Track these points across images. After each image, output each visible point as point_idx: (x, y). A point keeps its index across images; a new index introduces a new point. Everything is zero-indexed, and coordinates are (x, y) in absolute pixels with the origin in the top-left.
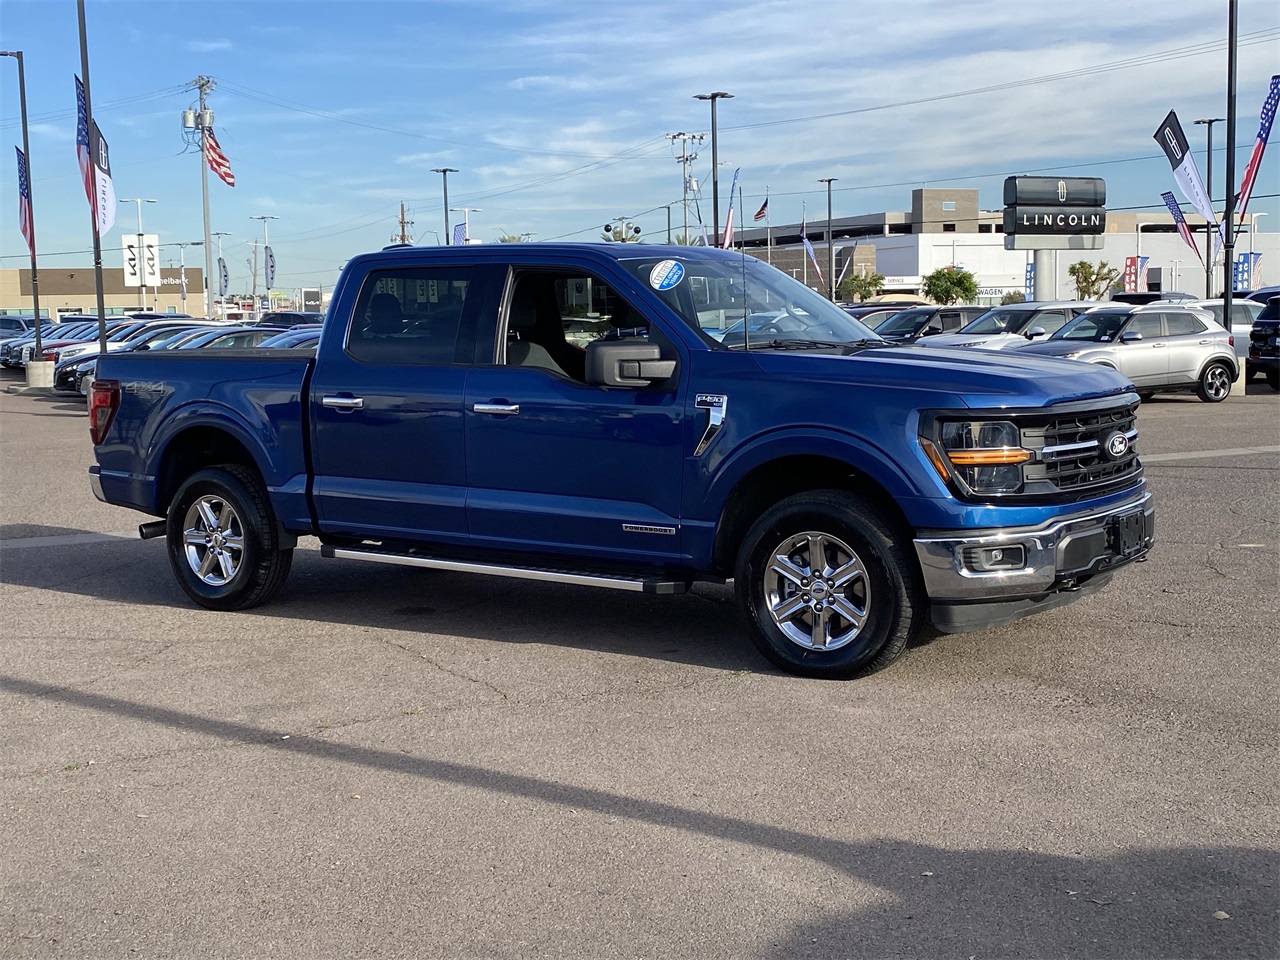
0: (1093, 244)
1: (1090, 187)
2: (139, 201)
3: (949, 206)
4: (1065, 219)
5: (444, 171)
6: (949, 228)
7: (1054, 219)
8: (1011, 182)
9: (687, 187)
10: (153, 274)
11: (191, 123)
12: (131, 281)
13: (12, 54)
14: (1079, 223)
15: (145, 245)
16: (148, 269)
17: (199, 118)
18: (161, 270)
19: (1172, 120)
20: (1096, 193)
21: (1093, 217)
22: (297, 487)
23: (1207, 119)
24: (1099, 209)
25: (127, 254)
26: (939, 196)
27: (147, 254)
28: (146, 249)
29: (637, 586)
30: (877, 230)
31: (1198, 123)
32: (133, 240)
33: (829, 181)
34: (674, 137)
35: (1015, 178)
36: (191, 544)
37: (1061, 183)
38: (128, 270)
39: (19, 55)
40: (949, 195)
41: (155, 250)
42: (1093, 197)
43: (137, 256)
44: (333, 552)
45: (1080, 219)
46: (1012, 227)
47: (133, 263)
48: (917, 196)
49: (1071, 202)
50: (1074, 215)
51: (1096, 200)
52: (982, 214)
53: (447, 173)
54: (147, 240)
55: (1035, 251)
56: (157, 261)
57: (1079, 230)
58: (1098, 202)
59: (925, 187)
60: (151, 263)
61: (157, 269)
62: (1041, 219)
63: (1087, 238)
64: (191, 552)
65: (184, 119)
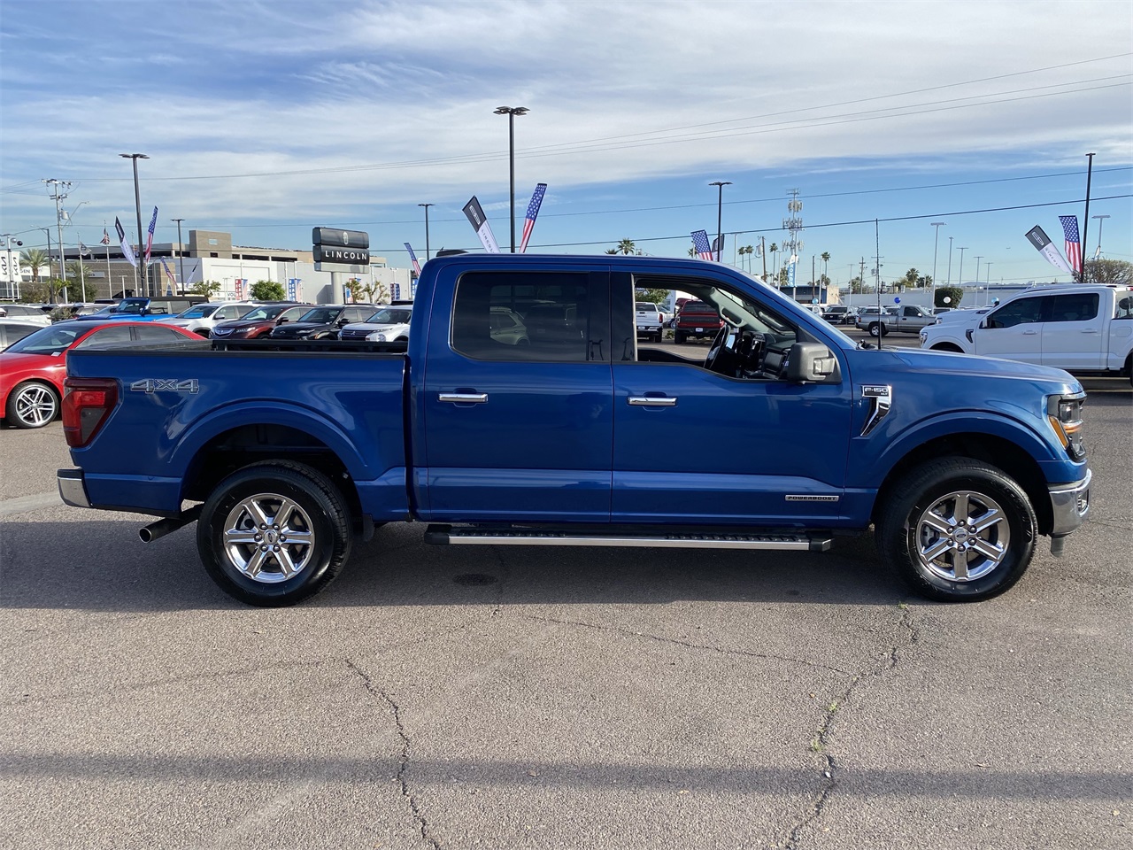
0: (364, 270)
1: (360, 236)
3: (213, 242)
4: (348, 255)
6: (214, 255)
7: (343, 255)
8: (316, 230)
9: (60, 216)
14: (356, 258)
20: (364, 241)
21: (363, 255)
22: (396, 478)
23: (425, 204)
24: (366, 250)
26: (207, 235)
29: (802, 545)
30: (168, 254)
34: (48, 182)
35: (319, 228)
36: (233, 543)
37: (345, 233)
40: (213, 235)
42: (362, 243)
44: (448, 539)
45: (356, 255)
46: (320, 258)
48: (193, 234)
49: (350, 246)
50: (353, 252)
52: (234, 248)
55: (332, 273)
57: (356, 262)
58: (365, 246)
59: (197, 229)
62: (335, 254)
63: (360, 267)
64: (235, 554)
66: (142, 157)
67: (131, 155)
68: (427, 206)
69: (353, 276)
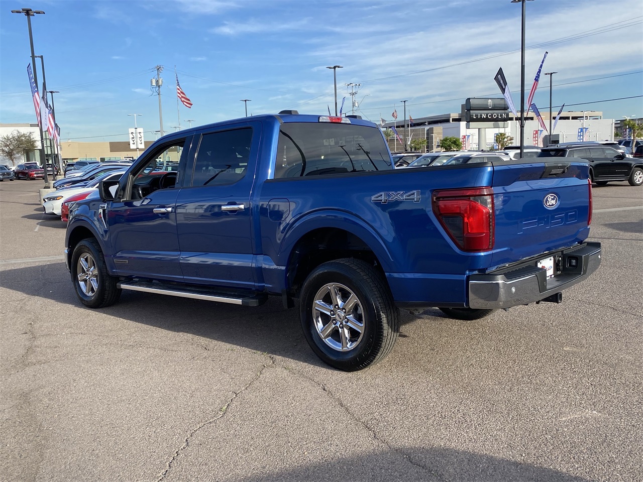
0: (504, 125)
1: (502, 102)
2: (135, 115)
4: (491, 116)
5: (246, 101)
7: (487, 116)
8: (467, 100)
10: (141, 144)
11: (154, 84)
12: (132, 147)
13: (38, 57)
14: (497, 117)
15: (138, 132)
16: (139, 142)
17: (157, 82)
18: (145, 142)
19: (500, 72)
20: (505, 105)
21: (504, 115)
23: (550, 72)
24: (506, 111)
25: (131, 136)
27: (139, 136)
28: (138, 134)
30: (447, 121)
31: (546, 74)
32: (133, 130)
33: (405, 102)
35: (469, 99)
37: (490, 101)
38: (131, 142)
39: (42, 57)
41: (142, 134)
42: (503, 106)
43: (135, 137)
45: (498, 115)
46: (469, 119)
47: (133, 139)
49: (494, 108)
50: (496, 114)
51: (505, 108)
53: (247, 101)
54: (139, 130)
55: (479, 129)
56: (143, 138)
57: (497, 120)
60: (141, 139)
61: (143, 142)
62: (481, 115)
63: (501, 123)
65: (151, 82)
66: (339, 67)
67: (333, 66)
68: (551, 74)
69: (497, 131)
